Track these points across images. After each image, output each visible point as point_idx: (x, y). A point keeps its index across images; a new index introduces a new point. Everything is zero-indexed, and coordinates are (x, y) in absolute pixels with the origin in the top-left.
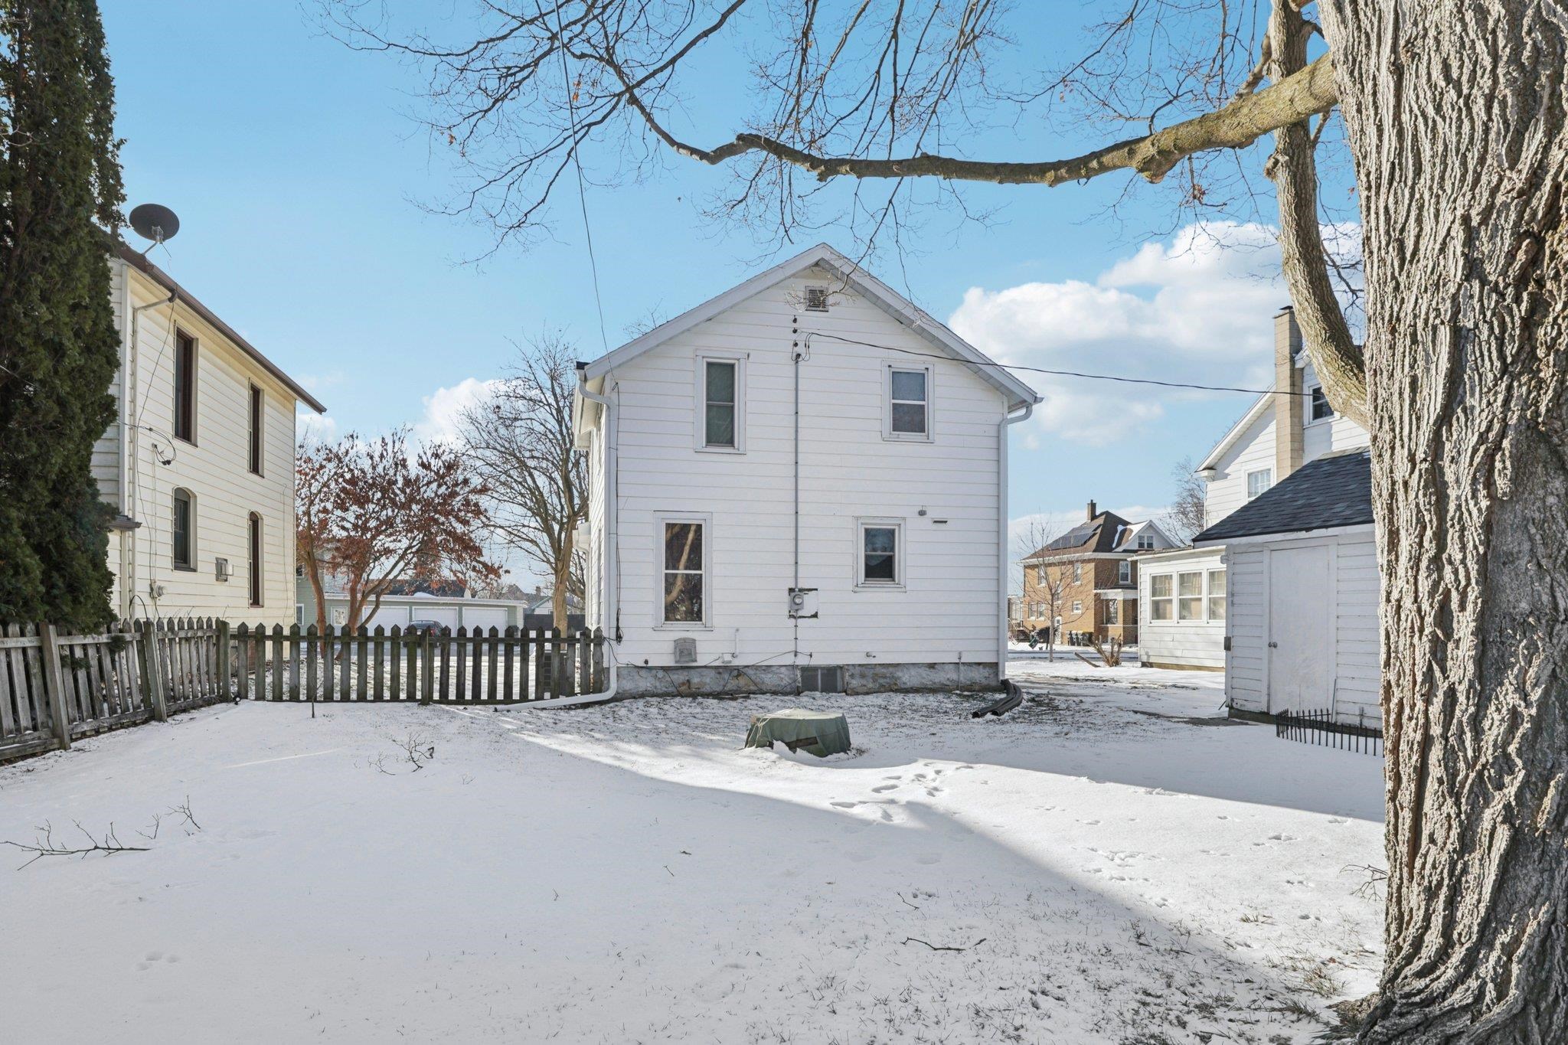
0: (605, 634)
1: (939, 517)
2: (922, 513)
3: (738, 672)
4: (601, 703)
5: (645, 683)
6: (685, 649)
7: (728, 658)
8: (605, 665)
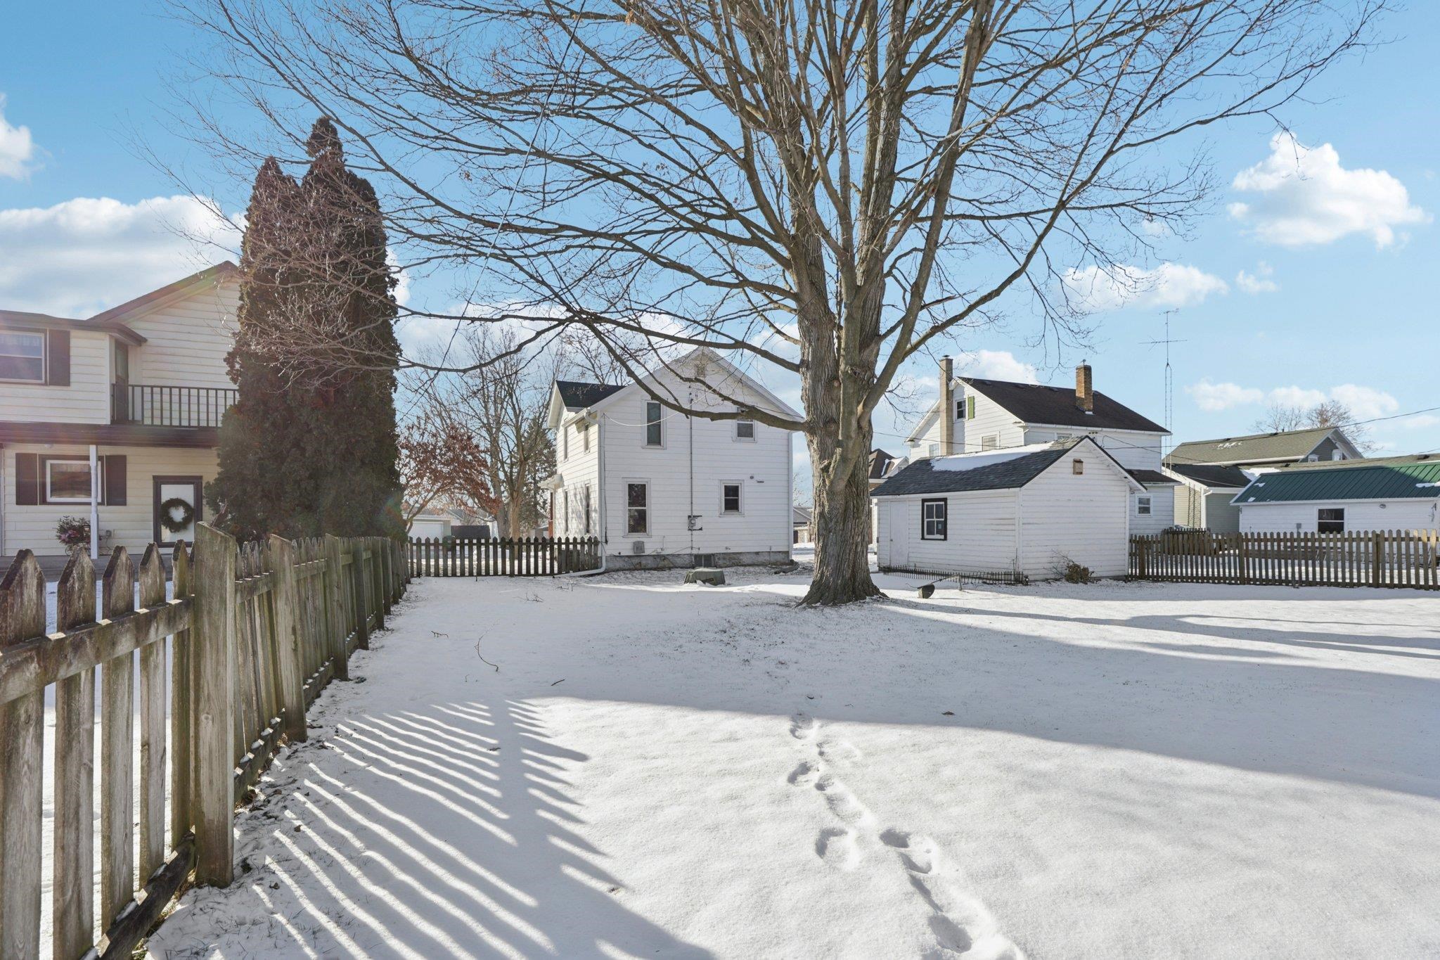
0: (599, 539)
1: (761, 479)
2: (752, 478)
3: (664, 557)
4: (598, 574)
5: (619, 564)
6: (639, 547)
7: (659, 551)
8: (599, 555)
